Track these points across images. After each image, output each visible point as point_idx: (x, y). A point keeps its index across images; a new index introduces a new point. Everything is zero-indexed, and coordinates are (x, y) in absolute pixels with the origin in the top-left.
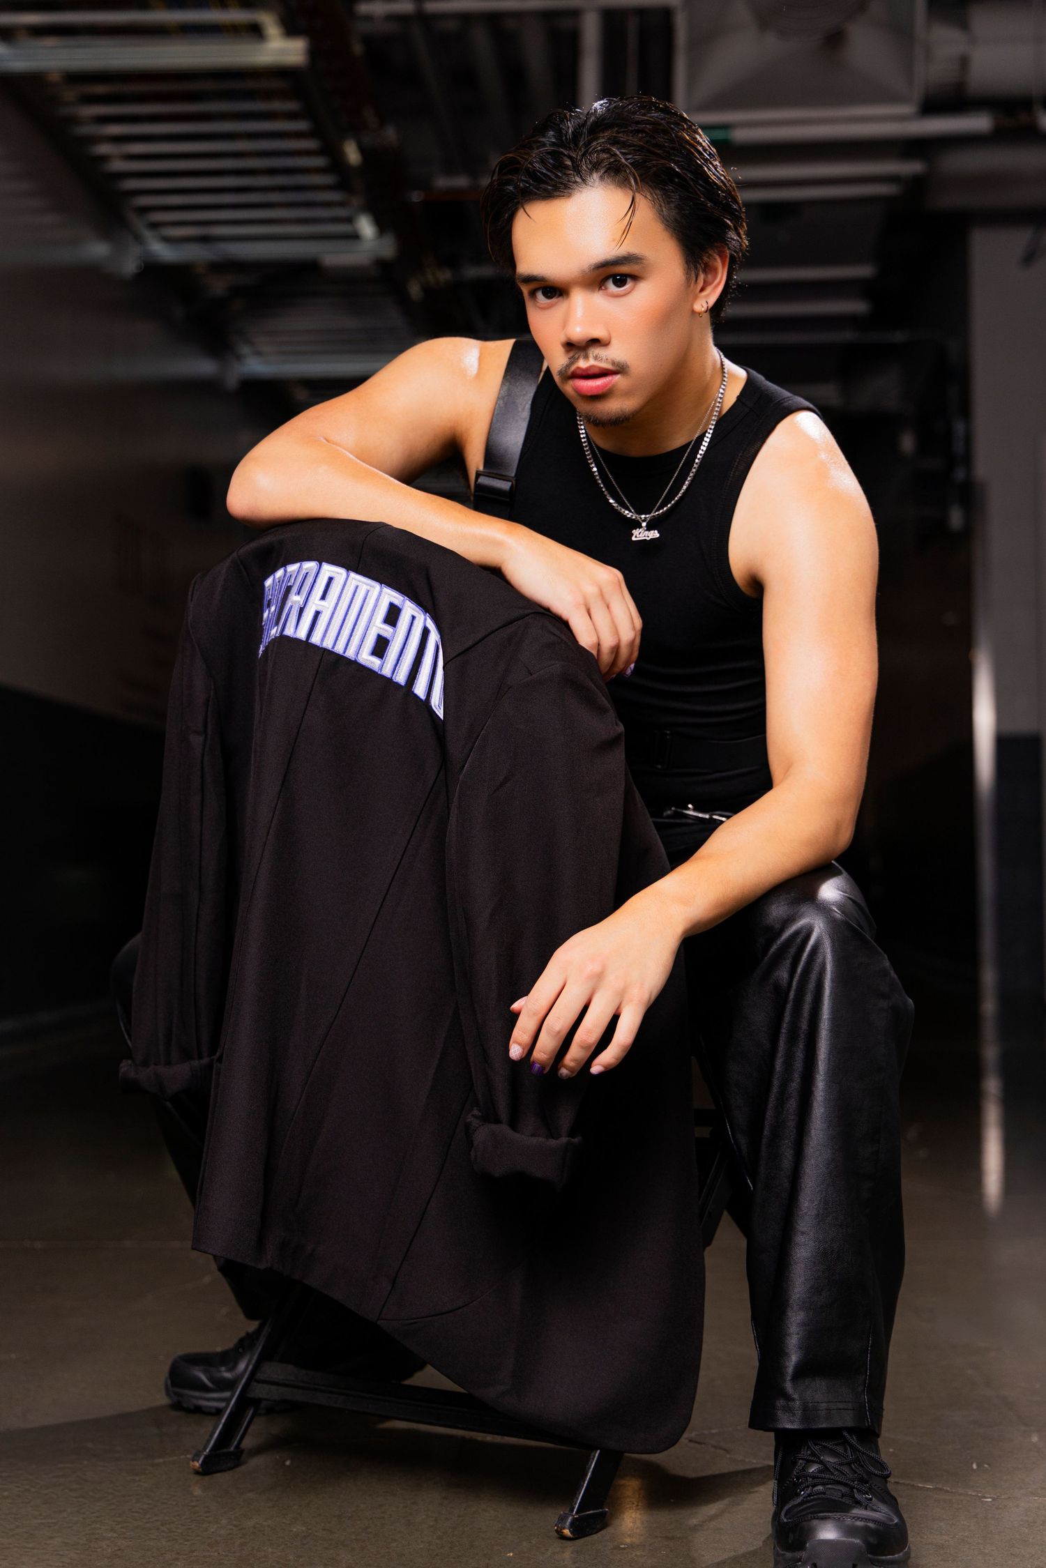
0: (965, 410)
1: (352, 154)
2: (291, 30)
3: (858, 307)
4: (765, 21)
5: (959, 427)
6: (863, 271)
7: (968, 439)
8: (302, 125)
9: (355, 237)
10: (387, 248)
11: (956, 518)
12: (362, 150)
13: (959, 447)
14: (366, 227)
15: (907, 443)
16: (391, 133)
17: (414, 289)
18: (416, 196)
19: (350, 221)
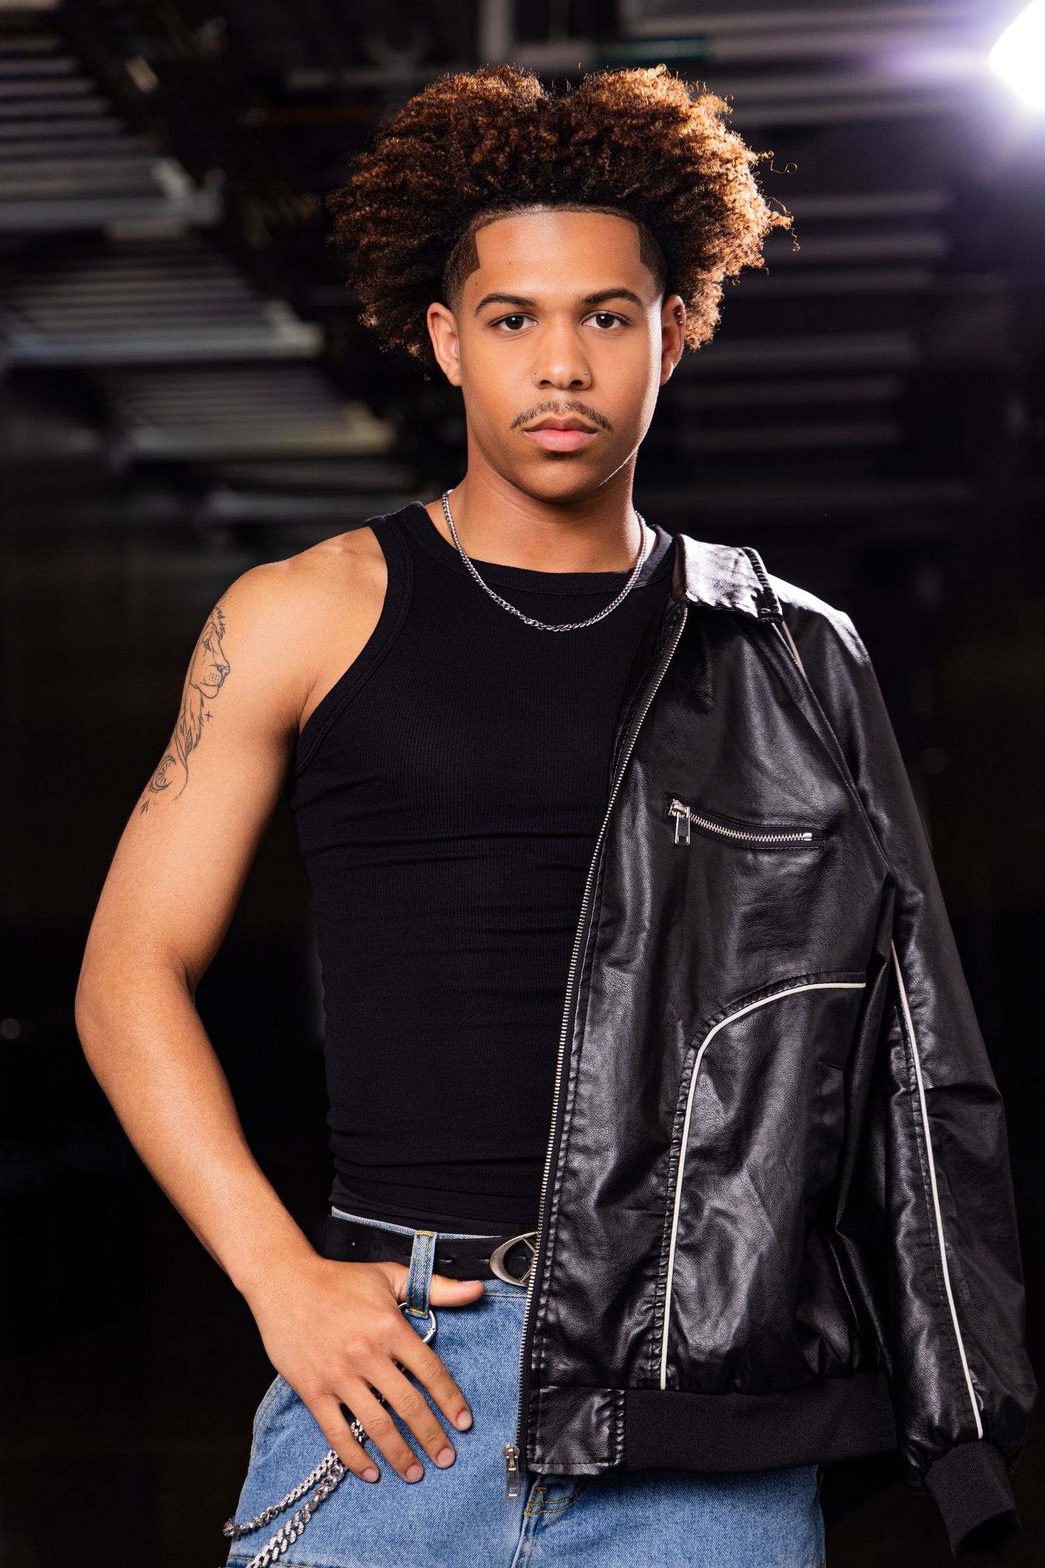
1: (143, 78)
3: (930, 244)
6: (930, 201)
9: (157, 193)
10: (206, 207)
12: (156, 67)
14: (172, 178)
16: (210, 35)
17: (257, 237)
18: (253, 116)
19: (147, 173)
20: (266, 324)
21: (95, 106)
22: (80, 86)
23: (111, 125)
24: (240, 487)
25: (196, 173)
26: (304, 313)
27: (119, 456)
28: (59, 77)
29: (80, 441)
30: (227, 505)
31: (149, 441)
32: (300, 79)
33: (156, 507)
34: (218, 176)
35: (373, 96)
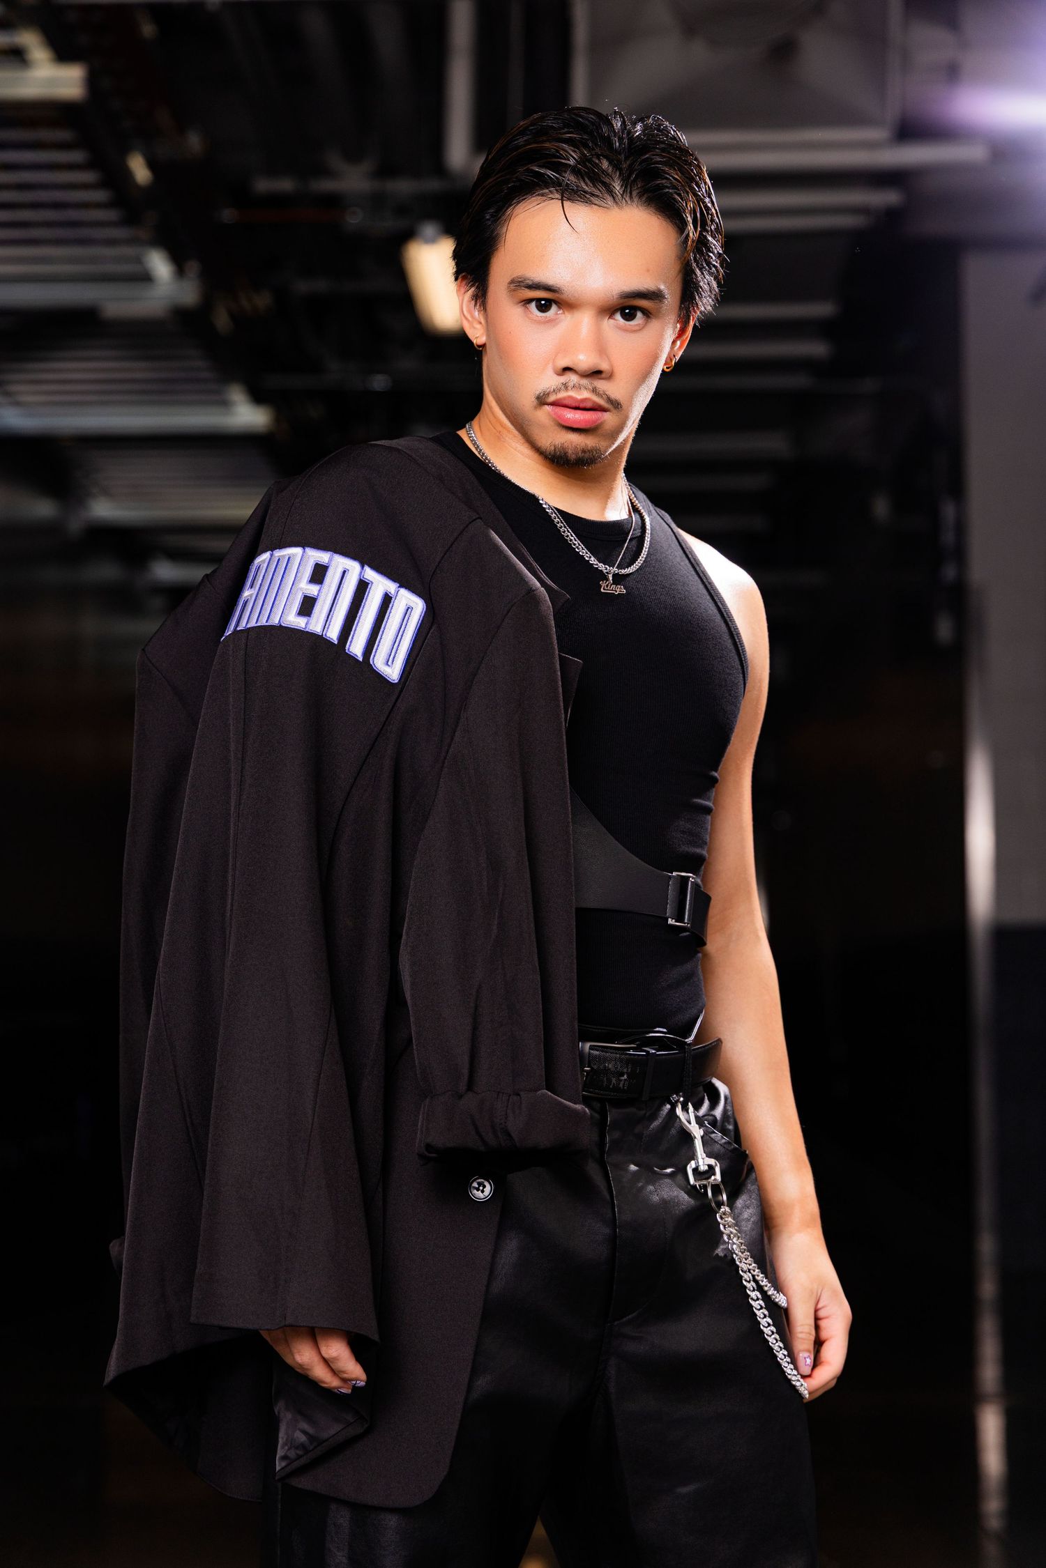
0: (956, 487)
1: (140, 170)
2: (63, 55)
3: (816, 349)
4: (691, 26)
5: (949, 511)
6: (822, 309)
7: (961, 528)
8: (77, 156)
9: (146, 278)
10: (188, 293)
11: (944, 630)
12: (152, 164)
13: (948, 537)
14: (160, 265)
15: (881, 508)
16: (194, 141)
17: (222, 320)
18: (228, 215)
19: (139, 260)
20: (225, 404)
21: (100, 196)
22: (88, 177)
23: (111, 215)
24: (179, 556)
25: (178, 261)
26: (258, 397)
27: (75, 525)
28: (70, 167)
29: (43, 509)
30: (165, 572)
31: (103, 510)
32: (263, 185)
33: (106, 571)
34: (193, 267)
35: (334, 202)
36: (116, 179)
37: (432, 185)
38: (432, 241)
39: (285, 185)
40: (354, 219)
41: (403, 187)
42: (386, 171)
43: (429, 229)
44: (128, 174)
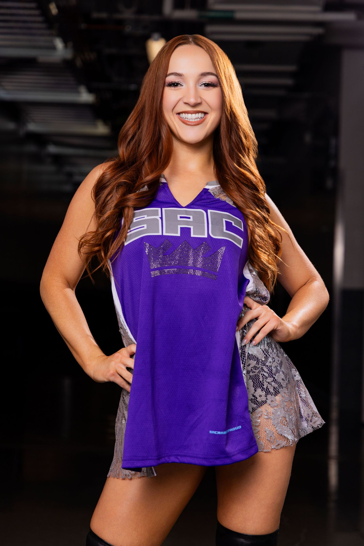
0: (336, 132)
1: (54, 9)
3: (289, 82)
5: (333, 142)
6: (292, 68)
7: (337, 148)
8: (33, 5)
9: (54, 48)
10: (68, 53)
11: (329, 183)
12: (58, 7)
13: (332, 151)
14: (59, 44)
15: (308, 138)
17: (79, 63)
18: (83, 26)
19: (52, 42)
20: (78, 92)
21: (40, 19)
22: (36, 12)
23: (43, 26)
24: (57, 144)
25: (65, 42)
26: (90, 90)
27: (22, 132)
28: (30, 9)
29: (11, 126)
30: (52, 149)
31: (32, 127)
32: (95, 15)
33: (31, 148)
34: (70, 44)
35: (121, 23)
36: (45, 12)
37: (156, 18)
38: (157, 40)
39: (104, 15)
40: (128, 29)
41: (146, 17)
42: (139, 12)
43: (156, 35)
44: (49, 10)
